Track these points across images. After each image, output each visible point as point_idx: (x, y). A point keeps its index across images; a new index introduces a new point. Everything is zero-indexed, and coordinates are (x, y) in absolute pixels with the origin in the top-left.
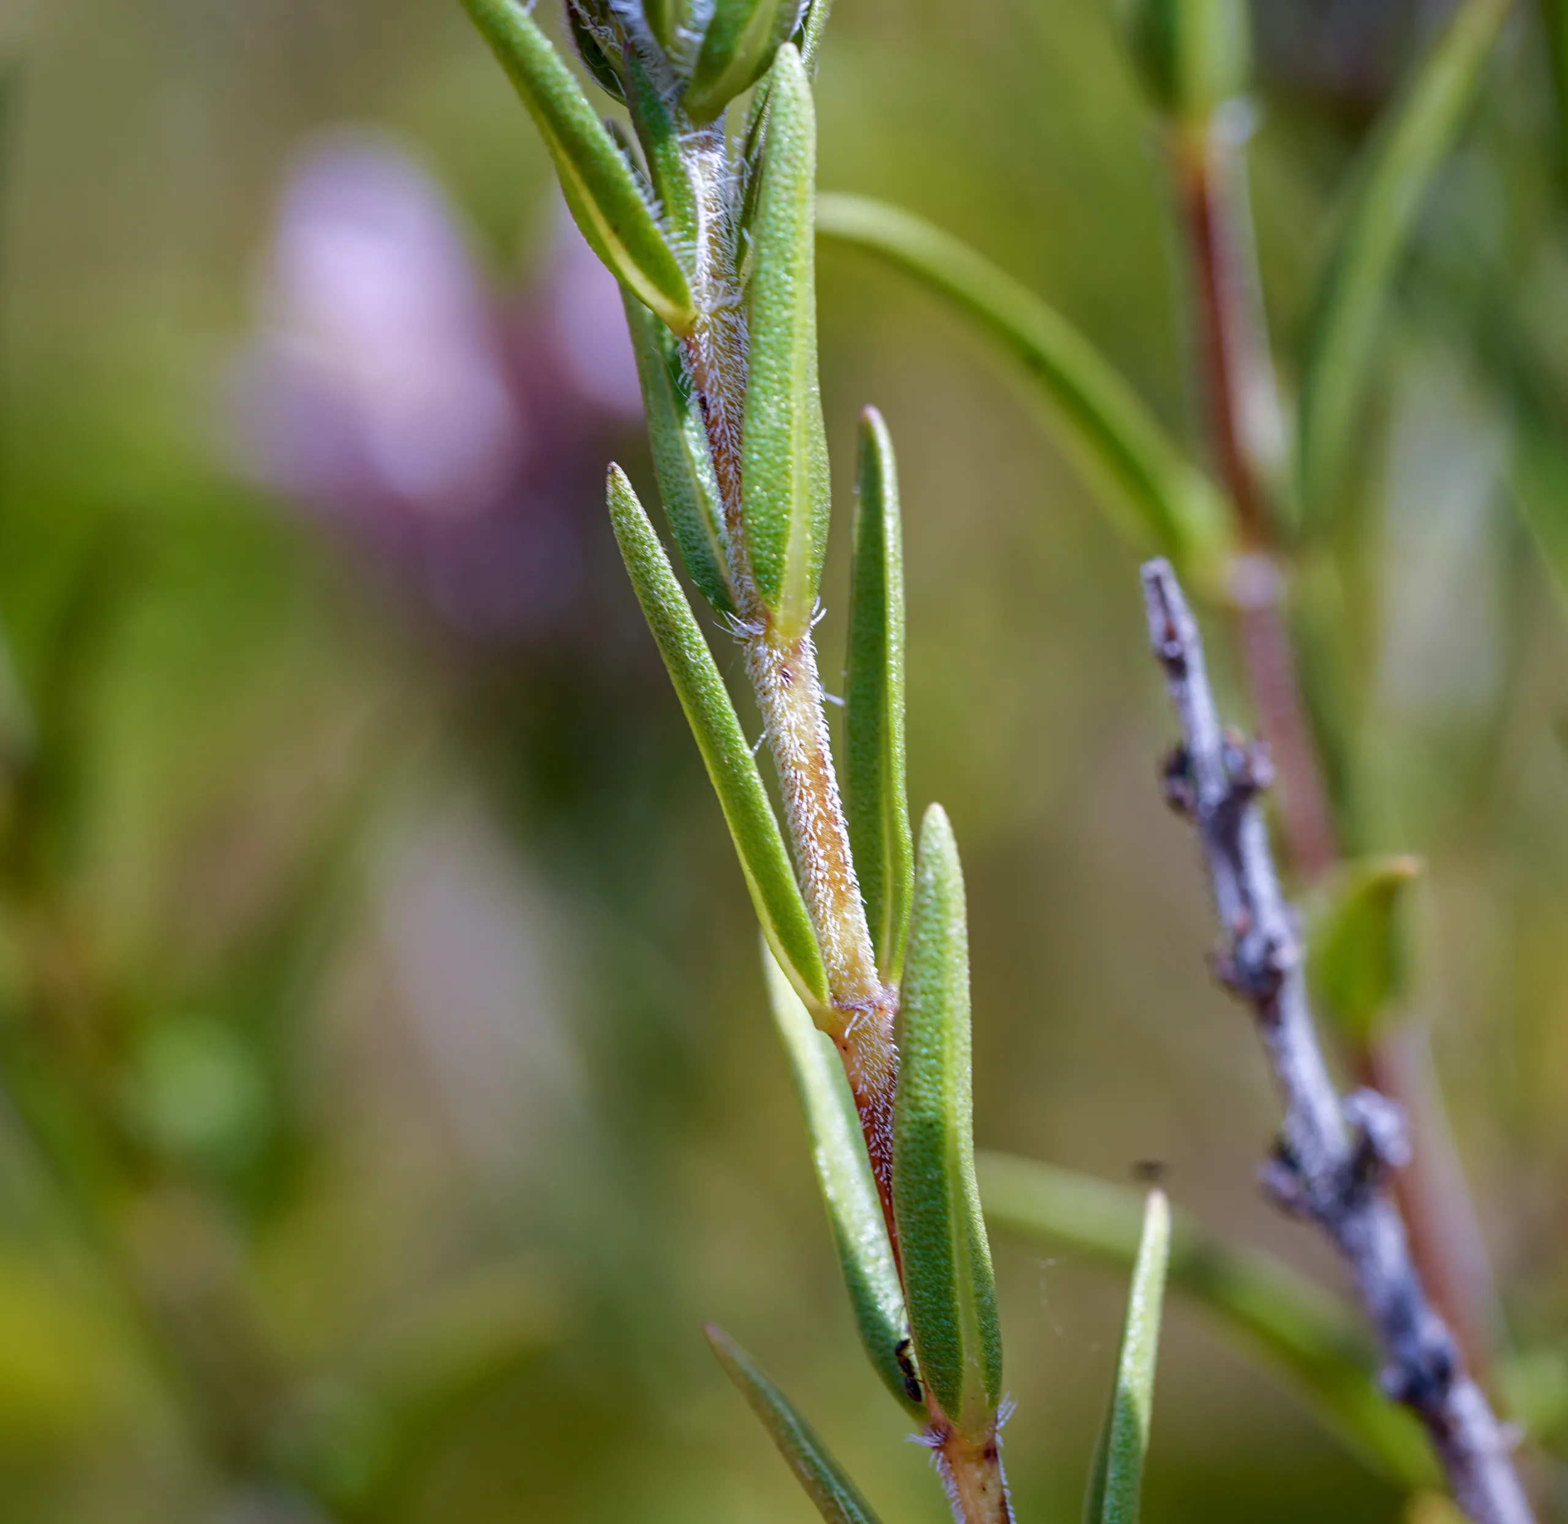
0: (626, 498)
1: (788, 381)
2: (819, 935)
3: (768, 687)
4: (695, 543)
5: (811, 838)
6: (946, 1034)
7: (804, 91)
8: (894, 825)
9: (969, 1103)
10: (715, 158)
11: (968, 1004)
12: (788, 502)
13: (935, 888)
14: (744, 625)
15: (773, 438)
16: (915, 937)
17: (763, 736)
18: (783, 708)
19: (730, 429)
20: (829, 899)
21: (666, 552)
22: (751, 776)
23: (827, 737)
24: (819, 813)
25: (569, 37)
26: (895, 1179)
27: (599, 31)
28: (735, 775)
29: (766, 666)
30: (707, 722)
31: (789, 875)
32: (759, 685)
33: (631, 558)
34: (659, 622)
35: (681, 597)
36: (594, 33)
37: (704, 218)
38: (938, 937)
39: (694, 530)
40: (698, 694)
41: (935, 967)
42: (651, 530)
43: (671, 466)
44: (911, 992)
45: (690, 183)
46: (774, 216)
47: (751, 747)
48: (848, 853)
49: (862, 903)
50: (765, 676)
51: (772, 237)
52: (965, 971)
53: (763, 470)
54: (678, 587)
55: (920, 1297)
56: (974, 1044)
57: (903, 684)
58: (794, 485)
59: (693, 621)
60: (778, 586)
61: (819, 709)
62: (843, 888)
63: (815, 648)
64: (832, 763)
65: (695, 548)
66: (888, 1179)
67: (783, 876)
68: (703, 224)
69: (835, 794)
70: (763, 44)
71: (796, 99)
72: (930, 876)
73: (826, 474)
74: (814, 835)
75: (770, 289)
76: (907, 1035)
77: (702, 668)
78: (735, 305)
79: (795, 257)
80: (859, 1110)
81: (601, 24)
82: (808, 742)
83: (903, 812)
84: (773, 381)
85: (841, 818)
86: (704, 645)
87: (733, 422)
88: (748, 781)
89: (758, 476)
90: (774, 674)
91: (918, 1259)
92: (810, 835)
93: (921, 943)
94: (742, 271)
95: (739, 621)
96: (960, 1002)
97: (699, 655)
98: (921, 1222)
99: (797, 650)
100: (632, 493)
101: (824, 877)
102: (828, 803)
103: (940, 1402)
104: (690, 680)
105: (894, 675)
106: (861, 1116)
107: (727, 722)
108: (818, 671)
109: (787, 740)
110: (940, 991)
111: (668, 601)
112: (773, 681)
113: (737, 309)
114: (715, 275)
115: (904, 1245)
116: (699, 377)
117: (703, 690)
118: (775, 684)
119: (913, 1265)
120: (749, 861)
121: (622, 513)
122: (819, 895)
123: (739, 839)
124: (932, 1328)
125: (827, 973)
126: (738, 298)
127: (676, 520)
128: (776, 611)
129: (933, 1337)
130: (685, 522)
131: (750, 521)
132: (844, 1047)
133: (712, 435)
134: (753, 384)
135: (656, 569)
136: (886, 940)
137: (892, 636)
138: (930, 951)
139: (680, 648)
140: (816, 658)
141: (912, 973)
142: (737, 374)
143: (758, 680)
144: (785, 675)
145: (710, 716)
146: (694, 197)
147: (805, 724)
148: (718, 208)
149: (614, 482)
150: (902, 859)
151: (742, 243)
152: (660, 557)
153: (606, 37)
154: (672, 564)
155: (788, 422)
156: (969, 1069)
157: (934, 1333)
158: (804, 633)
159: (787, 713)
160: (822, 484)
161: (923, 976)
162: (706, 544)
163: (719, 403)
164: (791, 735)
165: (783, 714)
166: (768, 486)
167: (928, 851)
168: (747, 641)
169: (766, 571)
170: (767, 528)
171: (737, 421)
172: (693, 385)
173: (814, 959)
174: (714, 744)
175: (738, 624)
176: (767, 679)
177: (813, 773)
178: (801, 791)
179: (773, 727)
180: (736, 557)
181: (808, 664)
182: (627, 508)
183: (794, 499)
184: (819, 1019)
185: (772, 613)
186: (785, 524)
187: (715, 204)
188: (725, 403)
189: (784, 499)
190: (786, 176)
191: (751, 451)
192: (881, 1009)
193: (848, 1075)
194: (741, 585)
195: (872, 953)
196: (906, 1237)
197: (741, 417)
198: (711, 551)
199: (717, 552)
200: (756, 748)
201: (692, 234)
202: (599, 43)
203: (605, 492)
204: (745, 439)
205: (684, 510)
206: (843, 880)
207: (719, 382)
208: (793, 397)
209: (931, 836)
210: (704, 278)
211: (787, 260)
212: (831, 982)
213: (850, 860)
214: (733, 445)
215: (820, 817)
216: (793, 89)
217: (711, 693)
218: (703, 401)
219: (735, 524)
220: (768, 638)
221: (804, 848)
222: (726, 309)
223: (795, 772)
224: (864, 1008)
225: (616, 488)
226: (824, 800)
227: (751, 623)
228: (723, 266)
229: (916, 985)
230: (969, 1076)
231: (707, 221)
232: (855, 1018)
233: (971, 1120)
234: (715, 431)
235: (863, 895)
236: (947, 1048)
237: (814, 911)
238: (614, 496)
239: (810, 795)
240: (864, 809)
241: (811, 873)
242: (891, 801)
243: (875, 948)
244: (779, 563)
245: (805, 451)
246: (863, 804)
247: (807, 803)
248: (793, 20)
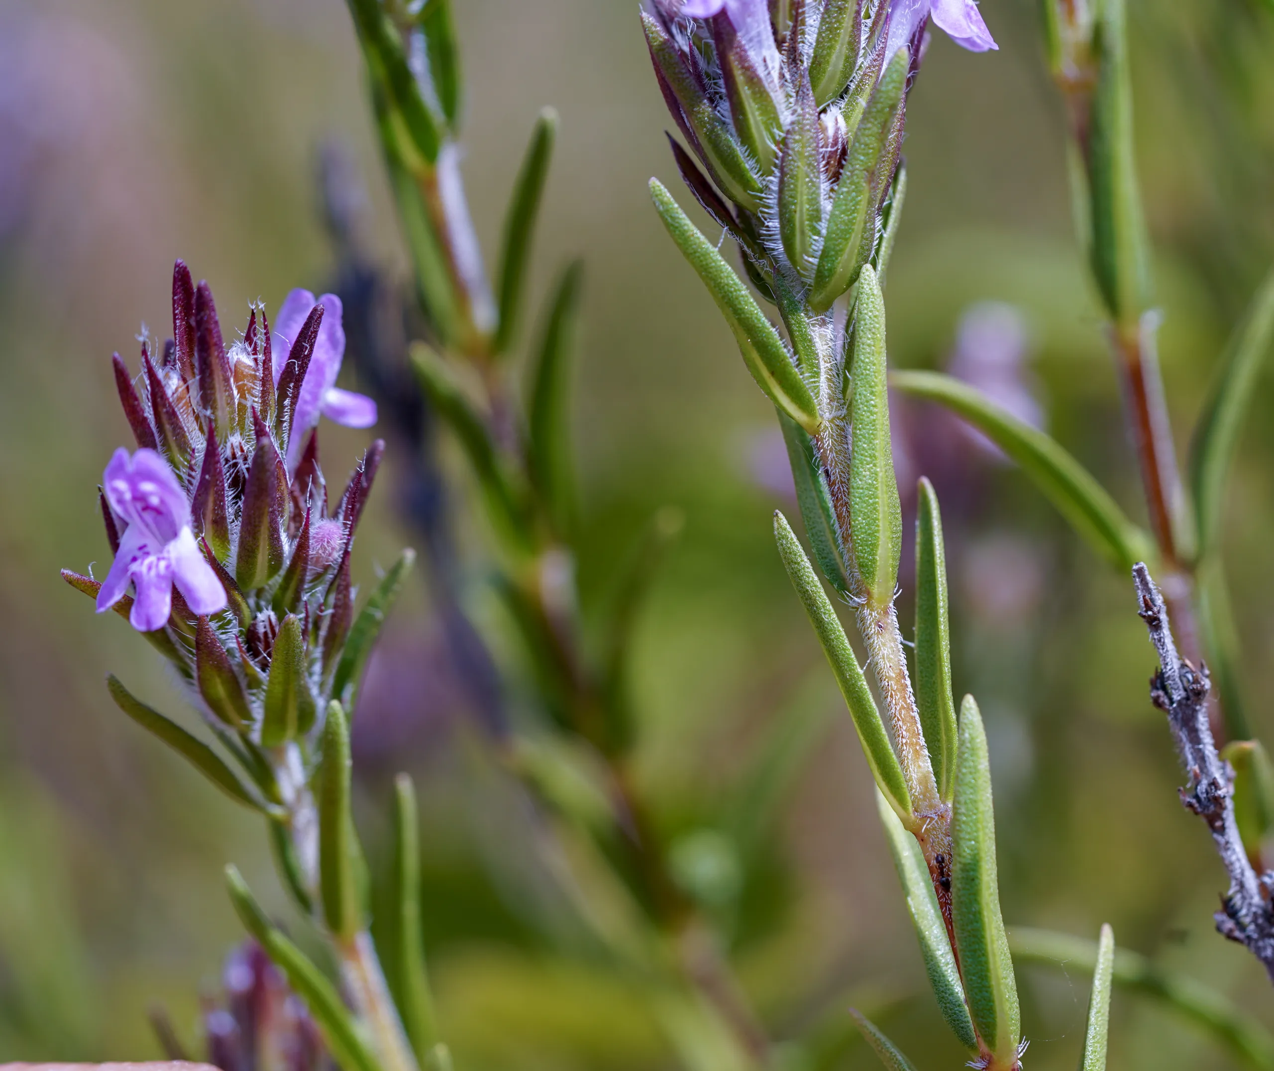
0: (785, 529)
1: (875, 457)
2: (905, 776)
3: (870, 634)
4: (826, 555)
5: (899, 720)
6: (980, 826)
7: (877, 290)
8: (946, 712)
9: (995, 867)
10: (828, 331)
11: (992, 810)
12: (878, 526)
13: (970, 742)
14: (855, 598)
15: (867, 489)
16: (960, 771)
17: (869, 661)
18: (879, 645)
19: (843, 487)
20: (910, 754)
21: (808, 559)
22: (862, 684)
23: (905, 662)
24: (902, 705)
25: (742, 269)
26: (954, 912)
27: (760, 263)
28: (853, 685)
29: (869, 622)
30: (836, 655)
31: (886, 739)
32: (865, 633)
33: (789, 563)
34: (807, 599)
35: (818, 584)
36: (756, 264)
37: (824, 366)
38: (973, 770)
39: (825, 548)
40: (830, 639)
41: (972, 788)
42: (800, 547)
43: (810, 512)
44: (959, 803)
45: (814, 346)
46: (863, 362)
47: (862, 668)
48: (920, 727)
49: (929, 756)
50: (868, 628)
51: (862, 374)
52: (990, 791)
53: (862, 508)
54: (816, 578)
55: (971, 980)
56: (996, 833)
57: (948, 631)
58: (881, 516)
59: (825, 597)
60: (874, 574)
61: (900, 646)
62: (918, 748)
63: (896, 611)
64: (909, 676)
65: (826, 558)
66: (950, 914)
67: (883, 741)
68: (823, 370)
69: (911, 694)
70: (853, 264)
71: (873, 295)
72: (967, 735)
73: (899, 511)
74: (900, 718)
75: (862, 403)
76: (958, 828)
77: (832, 624)
78: (843, 415)
79: (876, 385)
80: (932, 876)
81: (759, 259)
82: (894, 665)
83: (950, 704)
84: (866, 456)
85: (915, 709)
86: (832, 611)
87: (845, 482)
88: (861, 687)
89: (861, 512)
90: (873, 626)
91: (969, 958)
92: (898, 718)
93: (964, 774)
94: (846, 398)
95: (852, 597)
96: (987, 808)
97: (830, 617)
98: (970, 936)
99: (886, 613)
100: (788, 527)
101: (907, 742)
102: (907, 699)
103: (985, 1041)
104: (825, 631)
105: (942, 627)
106: (933, 878)
107: (847, 654)
108: (898, 624)
109: (882, 664)
110: (975, 802)
111: (811, 587)
112: (873, 630)
113: (844, 418)
114: (831, 399)
115: (961, 950)
116: (824, 457)
117: (833, 636)
118: (874, 632)
119: (967, 961)
120: (863, 734)
121: (783, 538)
122: (904, 752)
123: (857, 722)
124: (978, 997)
125: (911, 797)
126: (844, 411)
127: (814, 542)
128: (873, 589)
129: (980, 1003)
130: (820, 543)
131: (855, 538)
132: (921, 839)
133: (833, 491)
134: (854, 458)
135: (804, 568)
136: (944, 779)
137: (941, 604)
138: (969, 778)
139: (819, 613)
140: (897, 617)
141: (959, 791)
142: (846, 456)
143: (864, 631)
144: (880, 627)
145: (838, 651)
146: (817, 354)
147: (892, 654)
148: (831, 360)
149: (777, 521)
150: (951, 731)
151: (846, 380)
152: (806, 563)
153: (763, 266)
154: (812, 565)
155: (876, 480)
156: (994, 848)
157: (980, 1000)
158: (890, 602)
159: (882, 648)
160: (897, 516)
161: (965, 793)
162: (831, 555)
163: (836, 472)
164: (885, 661)
165: (880, 649)
166: (866, 516)
167: (966, 721)
168: (858, 609)
169: (867, 565)
170: (866, 541)
171: (846, 482)
172: (821, 463)
173: (903, 788)
174: (841, 667)
175: (852, 598)
176: (870, 629)
177: (898, 682)
178: (891, 693)
179: (874, 657)
180: (849, 560)
181: (892, 620)
182: (786, 535)
183: (880, 524)
184: (907, 824)
185: (871, 590)
186: (877, 538)
187: (829, 359)
188: (839, 472)
189: (875, 524)
190: (869, 339)
191: (855, 496)
192: (942, 817)
193: (925, 855)
194: (853, 576)
195: (935, 785)
196: (962, 945)
197: (848, 480)
198: (835, 560)
199: (838, 560)
200: (865, 668)
201: (817, 374)
202: (760, 271)
203: (773, 527)
204: (852, 490)
205: (819, 537)
206: (917, 743)
207: (835, 460)
208: (878, 465)
209: (966, 712)
210: (826, 401)
211: (871, 387)
212: (913, 802)
213: (921, 732)
214: (845, 496)
215: (902, 706)
216: (870, 289)
217: (838, 638)
218: (827, 472)
219: (848, 541)
220: (869, 604)
221: (894, 725)
222: (838, 418)
223: (888, 682)
224: (932, 816)
225: (779, 524)
226: (905, 698)
227: (859, 598)
228: (836, 394)
229: (962, 799)
230: (995, 852)
231: (825, 368)
232: (928, 821)
233: (996, 878)
234: (834, 488)
235: (929, 752)
236: (981, 834)
237: (902, 762)
238: (778, 529)
239: (897, 695)
240: (929, 705)
241: (899, 740)
242: (944, 699)
243: (937, 782)
244: (874, 561)
245: (886, 496)
246: (928, 702)
247: (895, 700)
248: (870, 250)
